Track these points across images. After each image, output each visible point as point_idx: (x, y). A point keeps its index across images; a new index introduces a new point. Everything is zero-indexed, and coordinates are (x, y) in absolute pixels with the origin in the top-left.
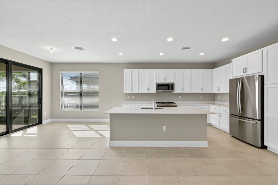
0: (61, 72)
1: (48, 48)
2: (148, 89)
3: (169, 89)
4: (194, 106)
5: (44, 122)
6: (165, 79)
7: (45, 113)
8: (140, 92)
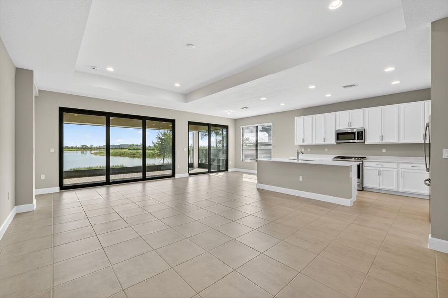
0: (242, 127)
1: (227, 111)
2: (324, 139)
3: (355, 139)
4: (398, 163)
5: (230, 170)
6: (350, 124)
7: (230, 163)
8: (313, 144)
